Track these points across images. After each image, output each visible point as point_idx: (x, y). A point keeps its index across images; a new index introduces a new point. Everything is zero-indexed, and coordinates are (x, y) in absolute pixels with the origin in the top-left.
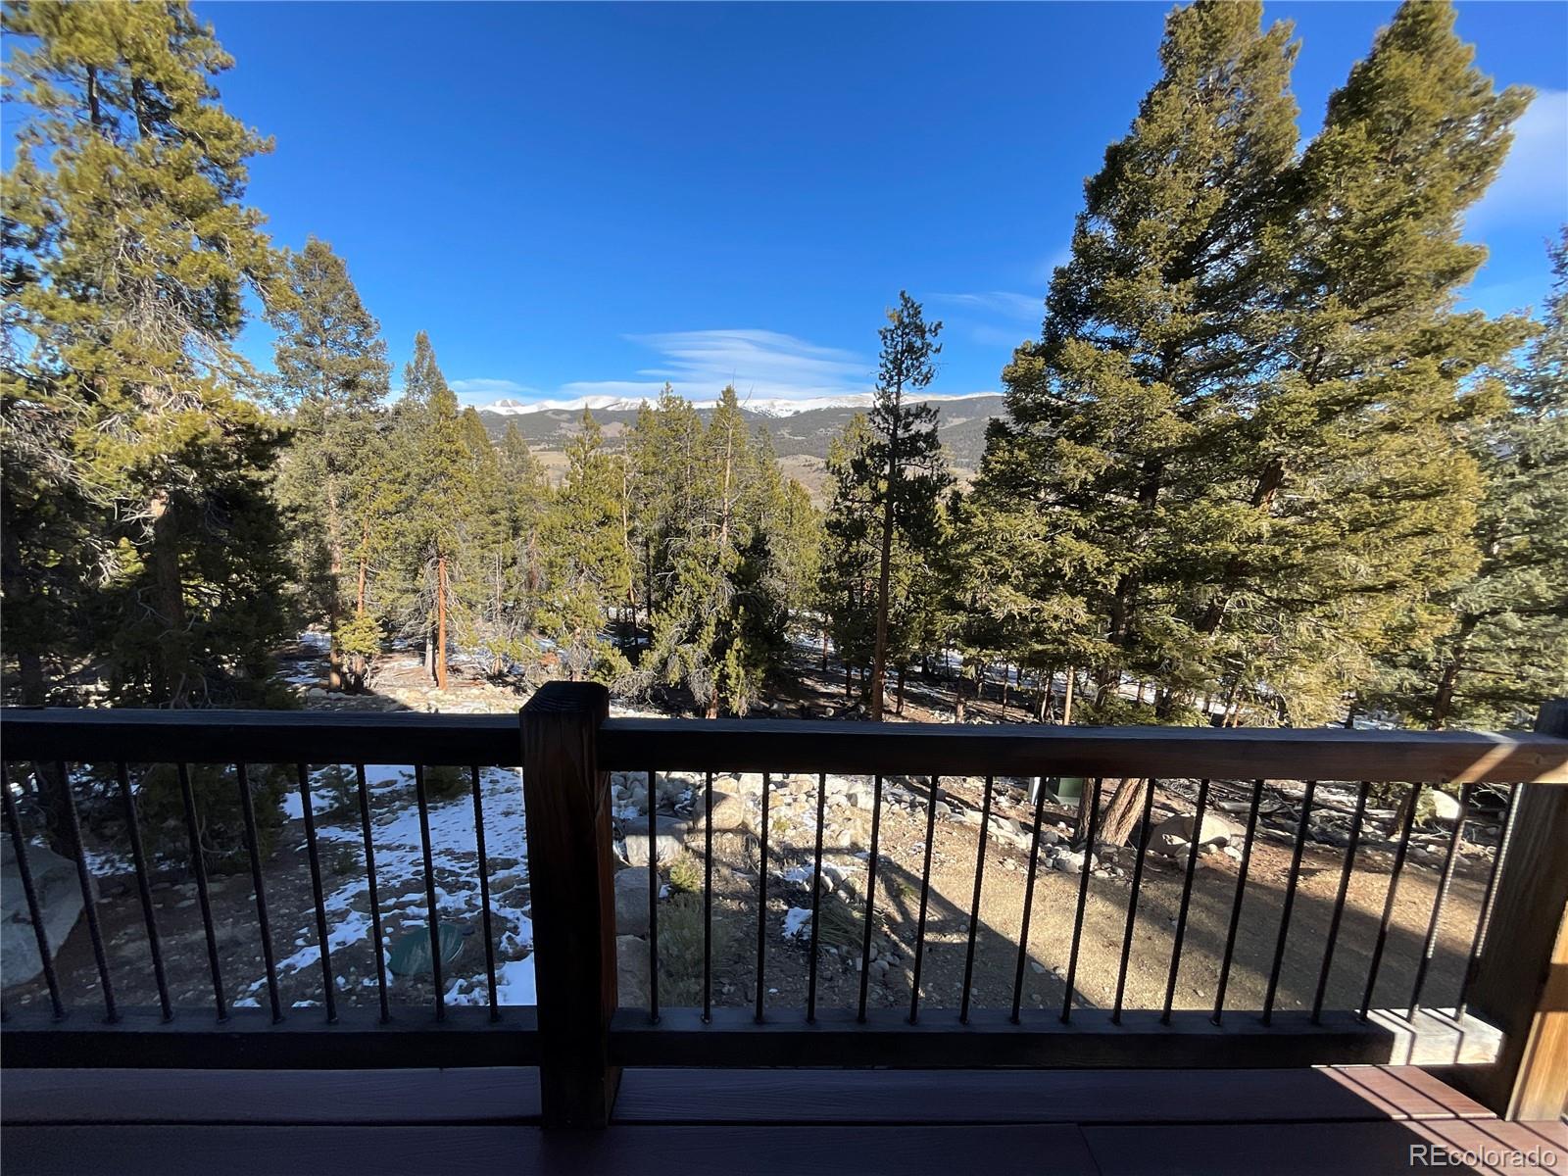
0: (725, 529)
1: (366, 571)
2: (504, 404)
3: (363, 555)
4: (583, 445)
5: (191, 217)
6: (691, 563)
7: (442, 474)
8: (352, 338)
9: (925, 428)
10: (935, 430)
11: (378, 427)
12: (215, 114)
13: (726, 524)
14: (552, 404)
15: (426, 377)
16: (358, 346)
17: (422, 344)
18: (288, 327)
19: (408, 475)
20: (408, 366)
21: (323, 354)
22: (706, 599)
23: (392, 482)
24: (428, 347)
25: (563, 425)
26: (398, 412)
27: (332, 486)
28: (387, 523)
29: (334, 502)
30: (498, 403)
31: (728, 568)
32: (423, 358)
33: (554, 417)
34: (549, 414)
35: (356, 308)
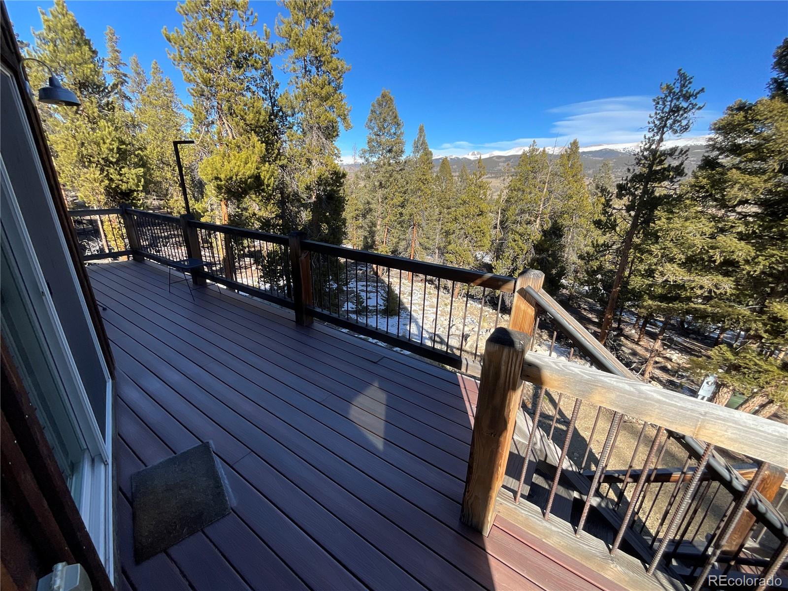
0: (538, 221)
1: (388, 229)
2: (473, 154)
3: (387, 222)
4: (476, 175)
5: (325, 101)
6: (517, 237)
7: (419, 189)
8: (393, 131)
9: (675, 163)
10: (682, 164)
11: (398, 169)
12: (335, 62)
13: (539, 218)
14: (497, 153)
15: (421, 146)
16: (395, 134)
17: (421, 130)
18: (373, 129)
19: (407, 189)
20: (415, 140)
21: (383, 139)
22: (520, 256)
23: (400, 192)
24: (423, 131)
25: (501, 164)
26: (405, 162)
27: (380, 193)
28: (396, 210)
29: (380, 200)
30: (470, 154)
31: (535, 242)
32: (421, 136)
33: (496, 160)
34: (494, 158)
35: (395, 117)
